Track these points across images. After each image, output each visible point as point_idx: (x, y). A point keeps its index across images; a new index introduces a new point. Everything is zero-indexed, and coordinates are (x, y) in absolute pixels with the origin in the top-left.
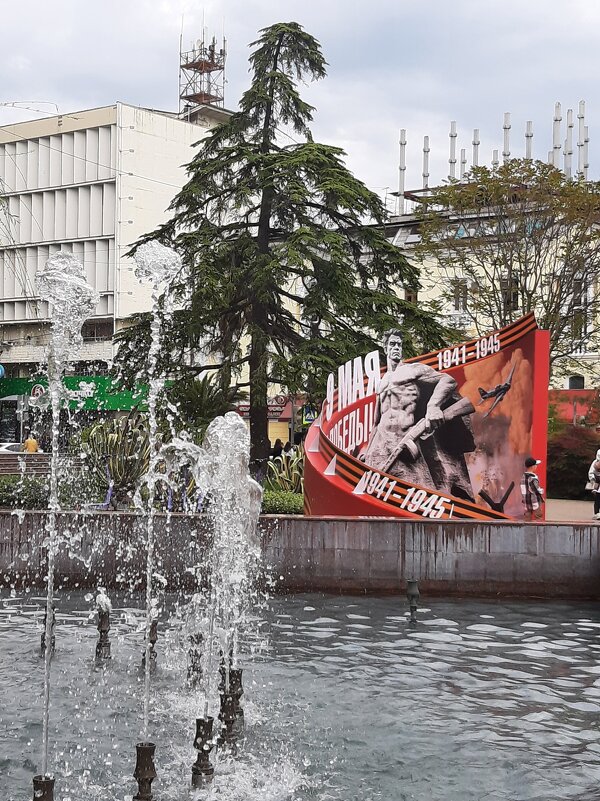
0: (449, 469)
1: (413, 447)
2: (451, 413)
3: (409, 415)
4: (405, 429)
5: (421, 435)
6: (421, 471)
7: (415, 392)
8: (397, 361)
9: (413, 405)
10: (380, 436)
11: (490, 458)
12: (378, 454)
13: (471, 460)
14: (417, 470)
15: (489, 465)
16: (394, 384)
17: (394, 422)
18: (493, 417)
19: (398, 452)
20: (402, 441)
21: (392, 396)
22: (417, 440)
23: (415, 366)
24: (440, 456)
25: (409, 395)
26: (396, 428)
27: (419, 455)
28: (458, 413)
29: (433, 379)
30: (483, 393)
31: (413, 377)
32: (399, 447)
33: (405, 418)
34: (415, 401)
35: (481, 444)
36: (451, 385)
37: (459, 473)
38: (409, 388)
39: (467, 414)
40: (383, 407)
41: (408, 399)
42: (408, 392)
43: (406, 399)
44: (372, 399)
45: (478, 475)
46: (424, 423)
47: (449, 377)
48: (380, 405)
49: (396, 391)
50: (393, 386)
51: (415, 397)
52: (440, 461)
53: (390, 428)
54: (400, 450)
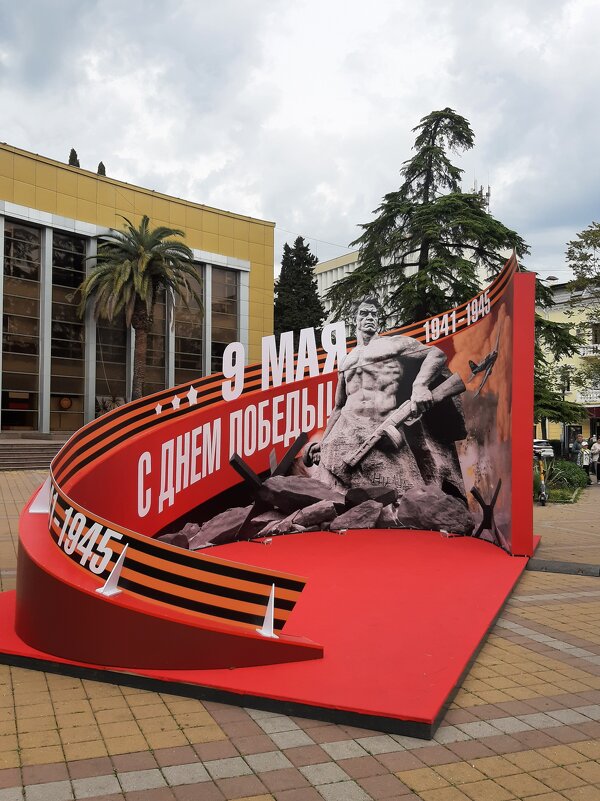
0: (439, 461)
1: (395, 435)
2: (439, 393)
3: (389, 396)
4: (385, 414)
5: (406, 419)
6: (406, 462)
7: (397, 369)
8: (371, 333)
9: (395, 386)
10: (345, 422)
11: (481, 447)
12: (343, 443)
13: (462, 449)
14: (401, 461)
15: (480, 456)
16: (368, 360)
17: (368, 405)
18: (483, 395)
19: (375, 440)
20: (381, 428)
21: (364, 375)
22: (400, 426)
23: (396, 340)
24: (429, 445)
25: (388, 373)
26: (371, 412)
27: (402, 444)
28: (448, 392)
29: (419, 354)
30: (473, 366)
31: (394, 353)
32: (375, 434)
33: (383, 400)
34: (397, 380)
35: (472, 430)
36: (440, 360)
37: (450, 465)
38: (389, 364)
39: (457, 393)
40: (350, 387)
41: (388, 378)
42: (389, 370)
43: (384, 378)
44: (333, 377)
45: (469, 469)
46: (409, 406)
47: (436, 351)
48: (344, 385)
49: (370, 368)
50: (364, 363)
51: (397, 376)
52: (428, 451)
53: (361, 412)
54: (378, 438)
